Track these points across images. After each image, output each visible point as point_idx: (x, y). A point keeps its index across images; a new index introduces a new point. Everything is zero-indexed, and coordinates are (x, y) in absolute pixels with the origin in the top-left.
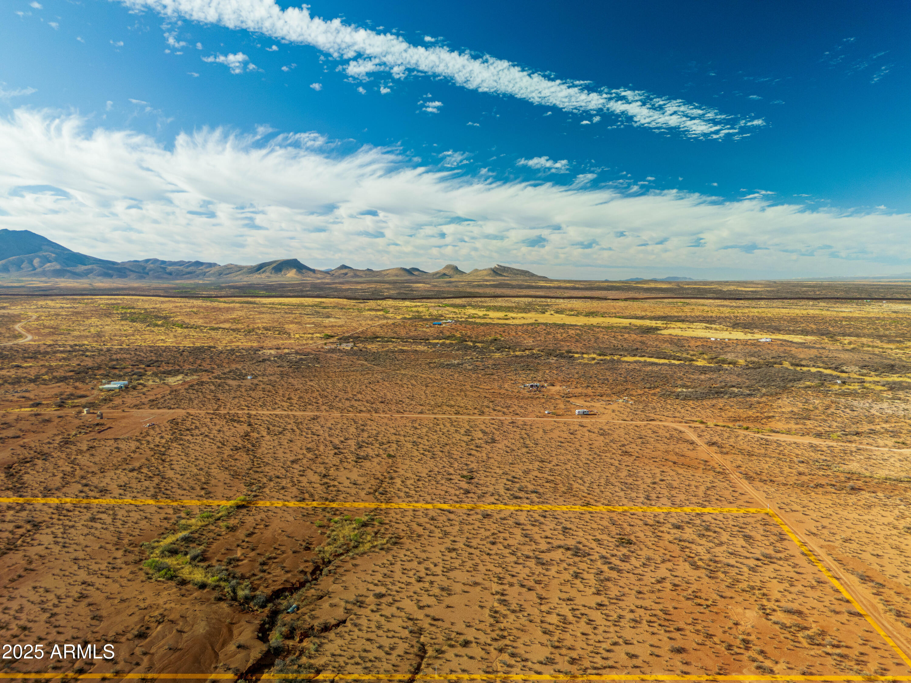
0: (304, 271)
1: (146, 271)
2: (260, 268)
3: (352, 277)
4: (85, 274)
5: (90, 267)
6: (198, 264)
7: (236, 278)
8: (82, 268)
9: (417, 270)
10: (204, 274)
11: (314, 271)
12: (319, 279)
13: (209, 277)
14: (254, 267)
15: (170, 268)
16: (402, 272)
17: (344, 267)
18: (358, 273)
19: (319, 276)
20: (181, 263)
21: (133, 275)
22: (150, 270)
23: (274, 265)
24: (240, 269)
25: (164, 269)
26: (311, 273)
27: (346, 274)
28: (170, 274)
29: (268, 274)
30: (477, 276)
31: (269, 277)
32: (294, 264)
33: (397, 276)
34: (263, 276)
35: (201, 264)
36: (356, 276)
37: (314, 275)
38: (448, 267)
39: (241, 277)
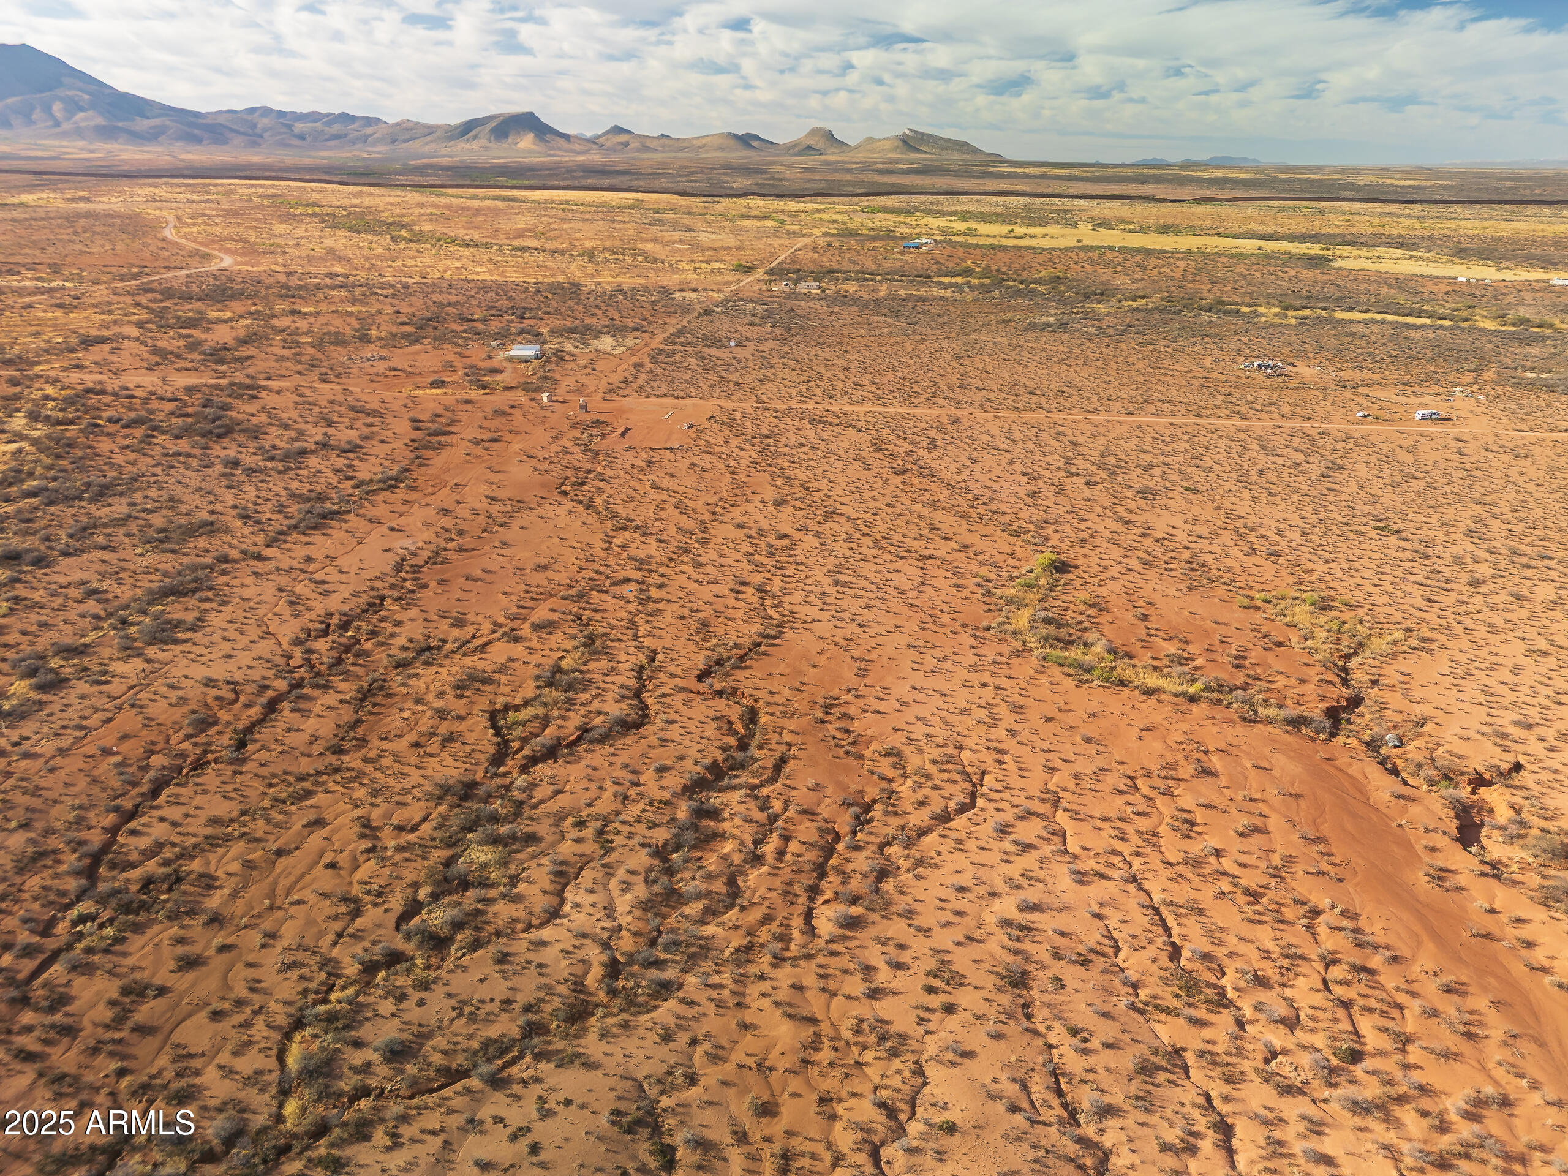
0: (548, 137)
1: (258, 131)
2: (468, 128)
3: (638, 150)
4: (153, 136)
5: (157, 122)
6: (345, 118)
7: (426, 149)
8: (143, 124)
9: (756, 137)
10: (365, 139)
11: (566, 137)
12: (579, 153)
13: (374, 144)
14: (456, 127)
15: (299, 127)
16: (732, 142)
17: (618, 130)
18: (649, 143)
19: (577, 147)
20: (313, 117)
21: (238, 140)
22: (265, 130)
23: (494, 124)
24: (430, 130)
25: (289, 127)
26: (562, 142)
27: (626, 144)
28: (302, 137)
29: (483, 142)
30: (873, 151)
31: (486, 148)
32: (528, 122)
33: (722, 149)
34: (475, 145)
35: (353, 119)
36: (645, 148)
37: (566, 145)
38: (815, 132)
39: (433, 146)
